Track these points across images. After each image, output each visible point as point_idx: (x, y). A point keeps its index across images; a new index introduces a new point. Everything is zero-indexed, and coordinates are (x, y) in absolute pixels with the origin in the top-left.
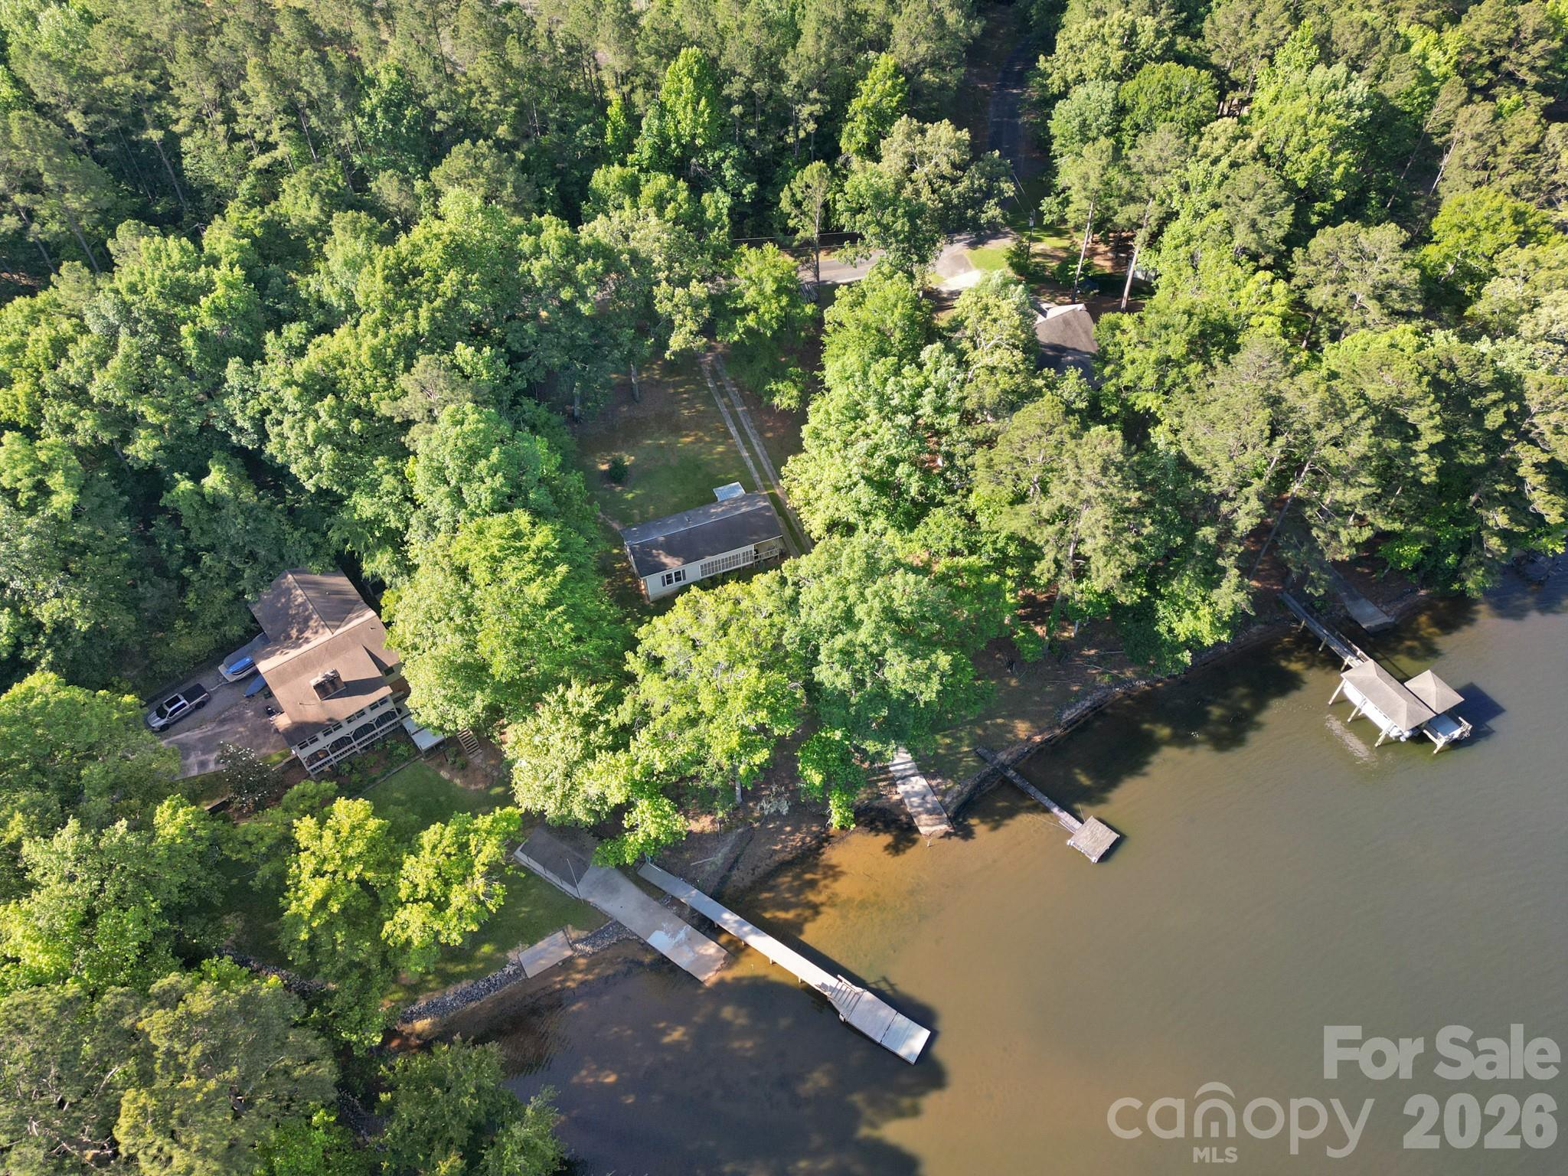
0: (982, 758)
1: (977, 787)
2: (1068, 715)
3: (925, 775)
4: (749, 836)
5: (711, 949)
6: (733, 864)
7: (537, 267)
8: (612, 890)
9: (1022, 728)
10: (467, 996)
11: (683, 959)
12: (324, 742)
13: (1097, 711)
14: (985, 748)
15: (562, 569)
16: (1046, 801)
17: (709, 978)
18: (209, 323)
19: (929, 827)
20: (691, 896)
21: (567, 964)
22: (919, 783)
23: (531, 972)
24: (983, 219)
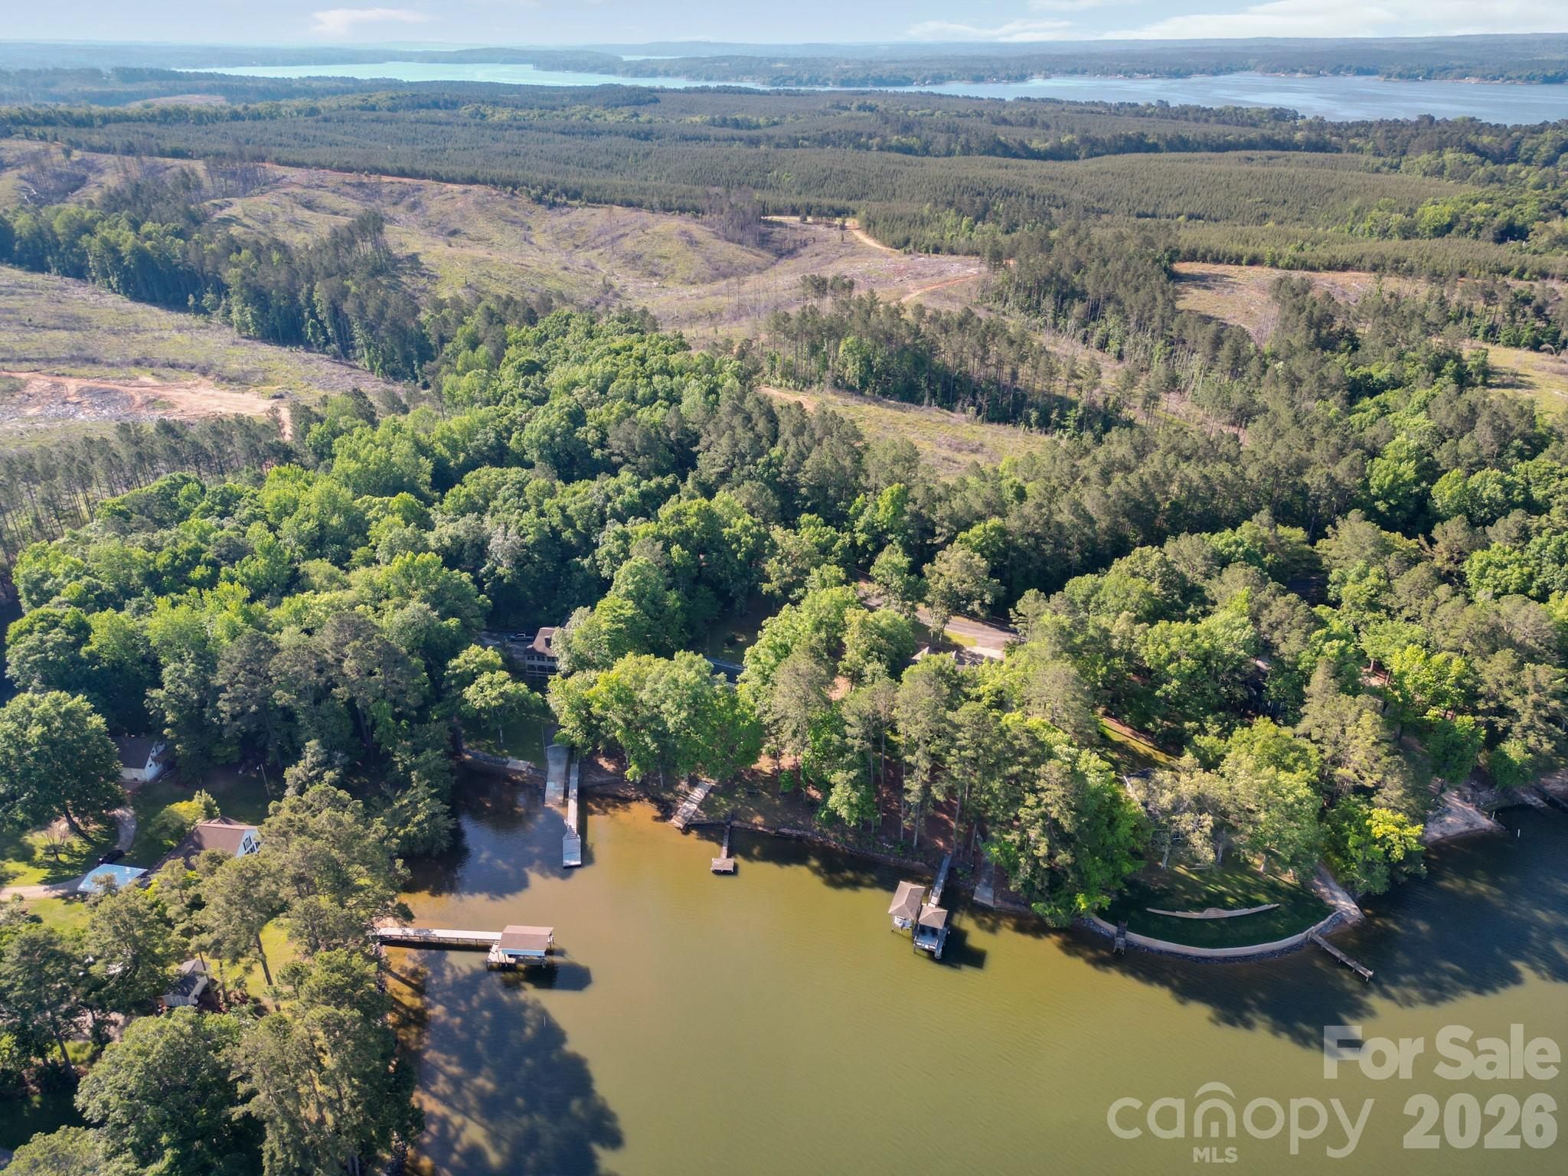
0: (725, 817)
1: (712, 825)
2: (783, 830)
3: (700, 806)
4: (616, 782)
5: (561, 798)
6: (601, 784)
7: (726, 531)
8: (558, 762)
9: (758, 819)
10: (486, 759)
11: (548, 794)
12: (536, 663)
13: (799, 838)
14: (734, 815)
15: (621, 625)
16: (726, 843)
17: (549, 805)
18: (618, 506)
19: (677, 822)
20: (574, 779)
21: (520, 772)
22: (694, 807)
23: (509, 766)
24: (969, 608)
